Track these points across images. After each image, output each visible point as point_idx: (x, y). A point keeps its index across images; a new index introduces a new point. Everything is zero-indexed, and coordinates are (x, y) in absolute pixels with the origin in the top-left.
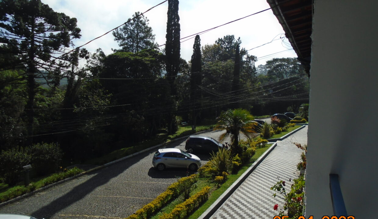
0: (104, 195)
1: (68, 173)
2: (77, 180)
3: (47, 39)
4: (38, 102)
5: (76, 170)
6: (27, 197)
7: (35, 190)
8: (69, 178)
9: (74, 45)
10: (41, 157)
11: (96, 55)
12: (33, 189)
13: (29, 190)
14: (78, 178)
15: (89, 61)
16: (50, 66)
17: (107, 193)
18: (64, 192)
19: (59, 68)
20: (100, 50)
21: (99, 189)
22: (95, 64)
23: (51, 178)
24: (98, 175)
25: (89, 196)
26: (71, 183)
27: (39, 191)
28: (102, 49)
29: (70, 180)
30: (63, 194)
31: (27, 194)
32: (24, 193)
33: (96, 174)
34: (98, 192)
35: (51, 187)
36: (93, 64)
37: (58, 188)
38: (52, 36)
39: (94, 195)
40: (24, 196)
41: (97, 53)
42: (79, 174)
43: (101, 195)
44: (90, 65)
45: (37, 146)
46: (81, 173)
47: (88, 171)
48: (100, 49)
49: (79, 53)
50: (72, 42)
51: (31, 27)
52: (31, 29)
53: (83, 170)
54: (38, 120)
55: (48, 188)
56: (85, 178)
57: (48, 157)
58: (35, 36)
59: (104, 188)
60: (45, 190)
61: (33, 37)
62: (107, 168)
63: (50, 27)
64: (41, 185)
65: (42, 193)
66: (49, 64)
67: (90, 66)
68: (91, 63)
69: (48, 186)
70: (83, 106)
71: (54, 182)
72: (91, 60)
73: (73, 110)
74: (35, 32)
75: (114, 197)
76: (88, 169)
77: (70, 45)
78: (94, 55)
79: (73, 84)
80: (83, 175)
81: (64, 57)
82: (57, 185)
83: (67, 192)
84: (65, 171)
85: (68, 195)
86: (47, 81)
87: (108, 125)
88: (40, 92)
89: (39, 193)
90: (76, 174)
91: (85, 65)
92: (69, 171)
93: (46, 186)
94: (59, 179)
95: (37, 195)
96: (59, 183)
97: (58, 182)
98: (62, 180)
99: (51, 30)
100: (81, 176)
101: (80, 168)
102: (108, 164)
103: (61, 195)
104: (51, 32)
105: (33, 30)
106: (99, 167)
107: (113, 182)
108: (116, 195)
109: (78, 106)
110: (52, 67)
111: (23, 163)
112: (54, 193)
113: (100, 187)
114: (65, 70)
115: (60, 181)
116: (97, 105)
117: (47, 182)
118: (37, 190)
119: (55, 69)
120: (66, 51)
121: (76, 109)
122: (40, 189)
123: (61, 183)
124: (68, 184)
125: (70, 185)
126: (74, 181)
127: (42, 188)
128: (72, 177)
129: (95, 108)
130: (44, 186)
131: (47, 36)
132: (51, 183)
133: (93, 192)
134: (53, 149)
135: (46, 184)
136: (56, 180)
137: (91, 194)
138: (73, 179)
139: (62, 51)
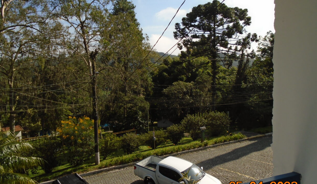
0: (258, 160)
1: (233, 137)
2: (240, 143)
3: (225, 30)
4: (221, 80)
5: (240, 135)
6: (201, 150)
7: (207, 146)
8: (233, 141)
9: (247, 32)
10: (213, 122)
11: (267, 37)
12: (206, 145)
13: (203, 145)
14: (241, 142)
15: (260, 44)
16: (228, 51)
17: (261, 159)
18: (227, 151)
19: (235, 53)
20: (271, 33)
21: (254, 154)
22: (266, 46)
23: (219, 139)
24: (258, 142)
25: (244, 158)
26: (234, 145)
27: (210, 147)
28: (272, 32)
29: (234, 142)
30: (226, 152)
31: (201, 148)
32: (200, 146)
33: (256, 141)
34: (254, 157)
35: (219, 145)
36: (264, 45)
37: (224, 147)
38: (228, 28)
39: (249, 158)
40: (199, 149)
41: (268, 35)
42: (242, 139)
43: (256, 160)
44: (261, 46)
45: (212, 113)
46: (244, 139)
47: (250, 138)
48: (270, 31)
49: (250, 38)
50: (245, 29)
51: (213, 23)
52: (213, 24)
53: (246, 136)
54: (221, 94)
55: (216, 146)
56: (247, 143)
57: (219, 122)
58: (216, 30)
59: (260, 154)
60: (214, 147)
61: (214, 31)
62: (268, 137)
63: (226, 20)
64: (212, 143)
65: (212, 149)
66: (227, 49)
67: (261, 48)
68: (263, 45)
69: (216, 144)
70: (250, 83)
71: (221, 142)
72: (262, 42)
73: (241, 86)
74: (216, 27)
75: (267, 164)
76: (250, 136)
77: (243, 32)
78: (265, 37)
79: (243, 65)
80: (245, 140)
81: (238, 43)
82: (223, 145)
83: (229, 151)
84: (231, 135)
85: (229, 154)
86: (224, 63)
87: (270, 99)
88: (223, 72)
89: (210, 148)
90: (240, 139)
91: (257, 47)
92: (234, 136)
93: (215, 145)
94: (225, 141)
95: (208, 150)
96: (225, 144)
97: (225, 142)
98: (228, 141)
99: (227, 23)
100: (243, 141)
101: (243, 134)
102: (269, 134)
103: (224, 153)
104: (228, 24)
105: (214, 25)
106: (261, 135)
107: (269, 150)
108: (269, 162)
109: (245, 83)
110: (229, 51)
111: (201, 125)
112: (220, 150)
113: (256, 152)
114: (238, 53)
115: (226, 142)
116: (261, 81)
117: (216, 141)
118: (208, 146)
119: (232, 53)
120: (240, 38)
121: (244, 85)
122: (211, 146)
123: (227, 144)
124: (232, 146)
125: (233, 146)
126: (237, 144)
127: (212, 145)
128: (236, 141)
129: (259, 84)
130: (214, 144)
131: (225, 28)
132: (219, 143)
133: (249, 155)
134: (223, 117)
135: (216, 143)
136: (223, 141)
137: (247, 157)
138: (236, 142)
139: (236, 38)
